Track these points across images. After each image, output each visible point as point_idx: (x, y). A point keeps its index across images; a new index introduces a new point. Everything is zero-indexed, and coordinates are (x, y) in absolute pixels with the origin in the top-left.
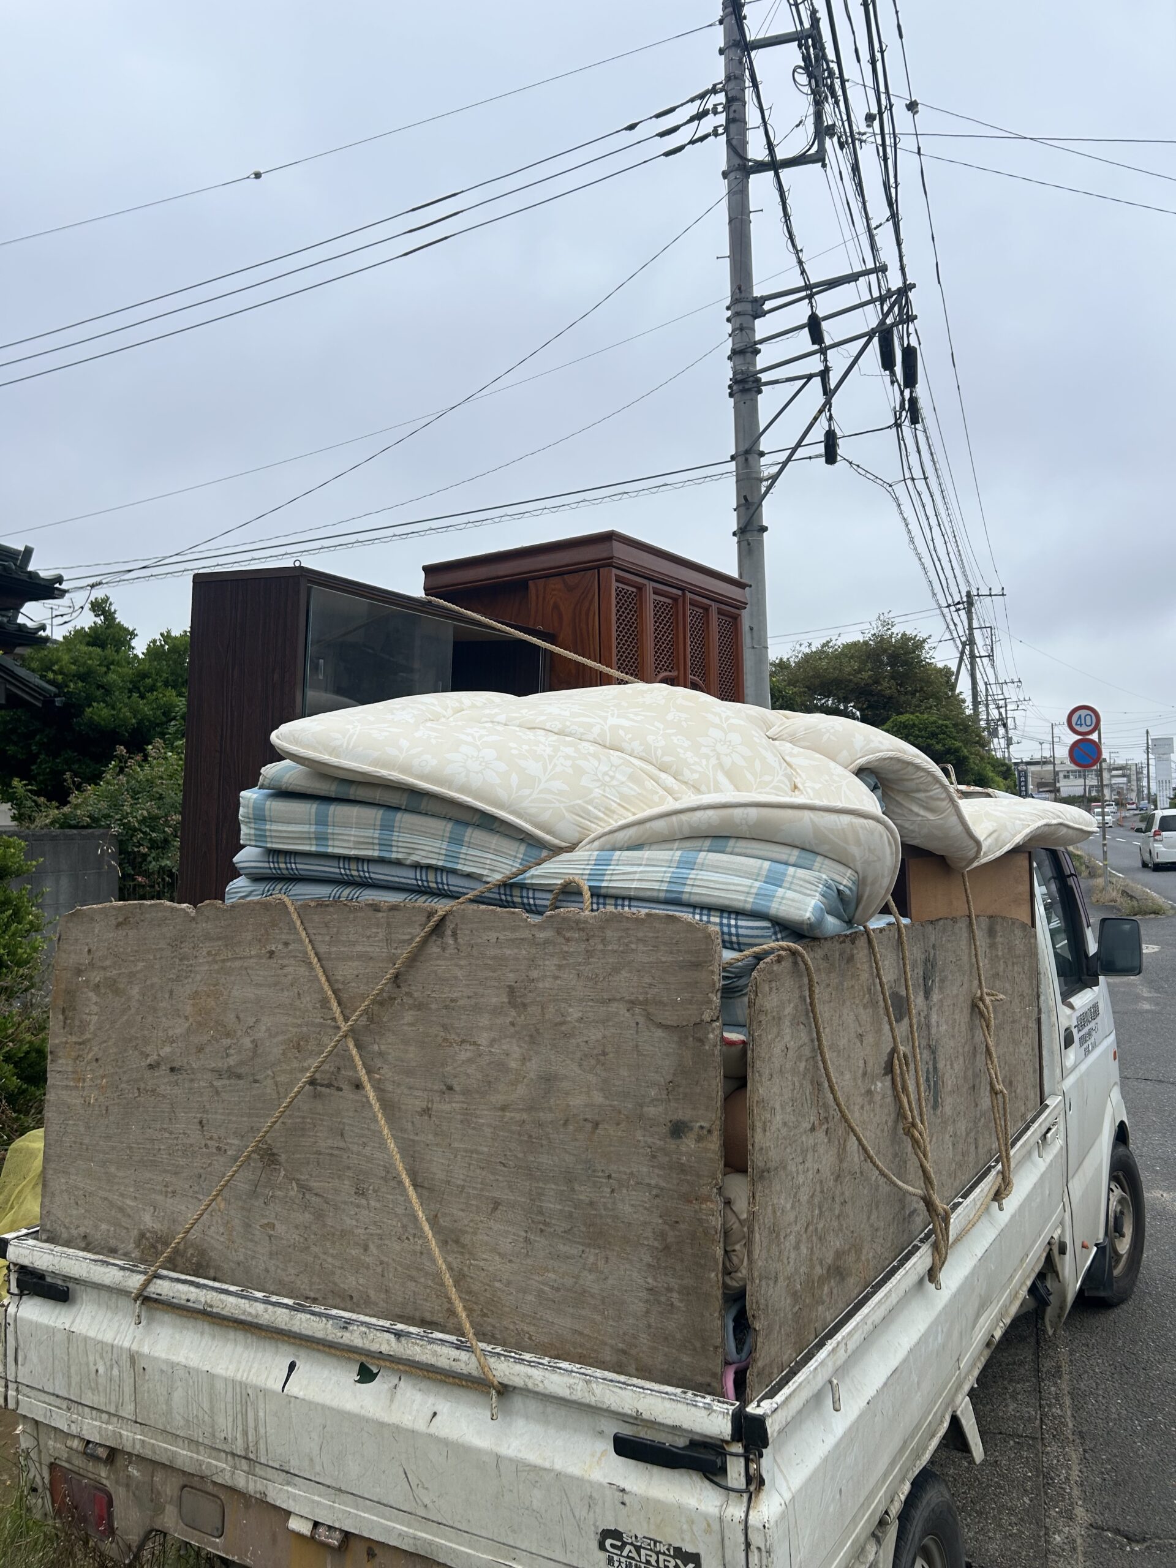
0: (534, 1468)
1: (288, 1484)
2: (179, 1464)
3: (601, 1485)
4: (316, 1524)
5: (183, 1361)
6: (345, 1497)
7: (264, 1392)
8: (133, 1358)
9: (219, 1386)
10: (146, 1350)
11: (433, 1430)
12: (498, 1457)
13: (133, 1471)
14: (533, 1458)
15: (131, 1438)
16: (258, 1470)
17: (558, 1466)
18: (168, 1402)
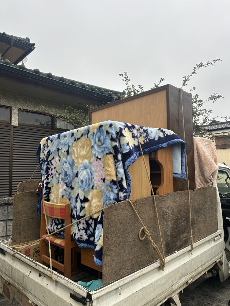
0: (60, 298)
1: (29, 293)
2: (16, 287)
3: (68, 303)
4: (32, 302)
5: (17, 268)
6: (36, 298)
7: (26, 276)
8: (11, 266)
9: (21, 274)
10: (13, 265)
11: (47, 287)
12: (55, 295)
13: (12, 287)
14: (60, 295)
15: (11, 281)
16: (26, 290)
17: (63, 298)
18: (15, 275)
